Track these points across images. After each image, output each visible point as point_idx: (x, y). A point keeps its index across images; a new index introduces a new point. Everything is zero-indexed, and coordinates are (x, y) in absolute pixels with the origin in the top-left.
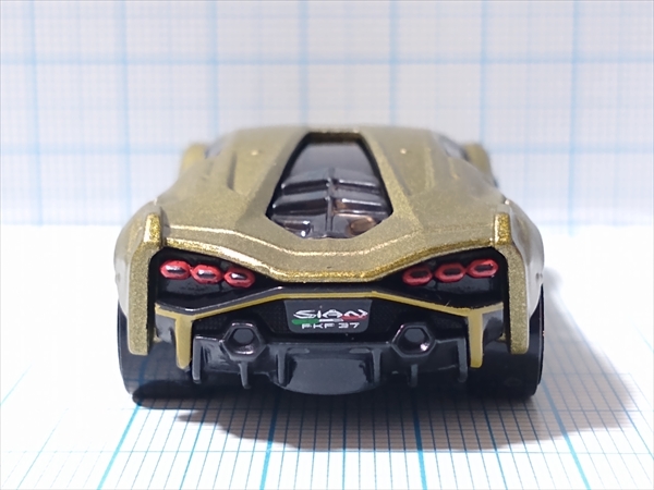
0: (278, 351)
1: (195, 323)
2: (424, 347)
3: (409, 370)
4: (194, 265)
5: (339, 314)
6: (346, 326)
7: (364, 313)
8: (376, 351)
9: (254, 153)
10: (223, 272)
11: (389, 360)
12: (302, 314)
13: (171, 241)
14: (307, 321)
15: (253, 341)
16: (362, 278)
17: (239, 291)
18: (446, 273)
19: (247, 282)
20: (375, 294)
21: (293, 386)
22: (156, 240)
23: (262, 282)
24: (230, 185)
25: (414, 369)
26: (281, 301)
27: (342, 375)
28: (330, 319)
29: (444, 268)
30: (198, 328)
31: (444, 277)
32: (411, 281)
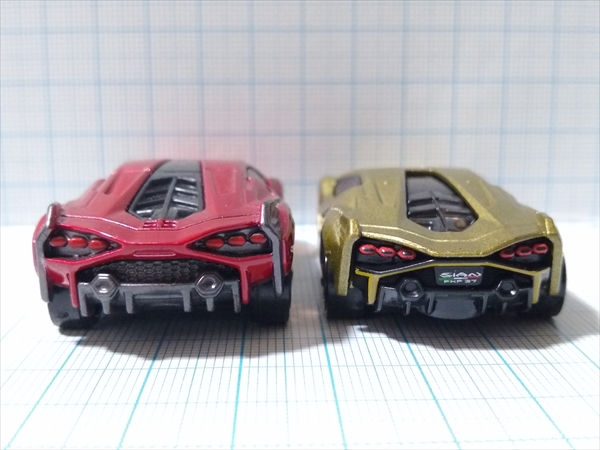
0: (430, 295)
1: (381, 279)
2: (513, 293)
3: (501, 306)
4: (379, 247)
5: (465, 275)
6: (469, 281)
7: (480, 275)
8: (485, 296)
9: (385, 183)
10: (397, 251)
11: (493, 301)
12: (445, 275)
13: (365, 234)
14: (447, 279)
15: (417, 289)
16: (481, 255)
17: (407, 262)
18: (523, 252)
19: (411, 257)
20: (487, 264)
21: (435, 314)
22: (357, 233)
23: (421, 256)
24: (380, 200)
25: (505, 305)
26: (432, 268)
27: (463, 309)
28: (460, 278)
29: (521, 248)
30: (382, 283)
31: (521, 254)
32: (505, 256)
